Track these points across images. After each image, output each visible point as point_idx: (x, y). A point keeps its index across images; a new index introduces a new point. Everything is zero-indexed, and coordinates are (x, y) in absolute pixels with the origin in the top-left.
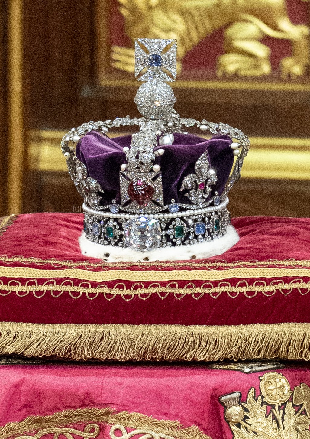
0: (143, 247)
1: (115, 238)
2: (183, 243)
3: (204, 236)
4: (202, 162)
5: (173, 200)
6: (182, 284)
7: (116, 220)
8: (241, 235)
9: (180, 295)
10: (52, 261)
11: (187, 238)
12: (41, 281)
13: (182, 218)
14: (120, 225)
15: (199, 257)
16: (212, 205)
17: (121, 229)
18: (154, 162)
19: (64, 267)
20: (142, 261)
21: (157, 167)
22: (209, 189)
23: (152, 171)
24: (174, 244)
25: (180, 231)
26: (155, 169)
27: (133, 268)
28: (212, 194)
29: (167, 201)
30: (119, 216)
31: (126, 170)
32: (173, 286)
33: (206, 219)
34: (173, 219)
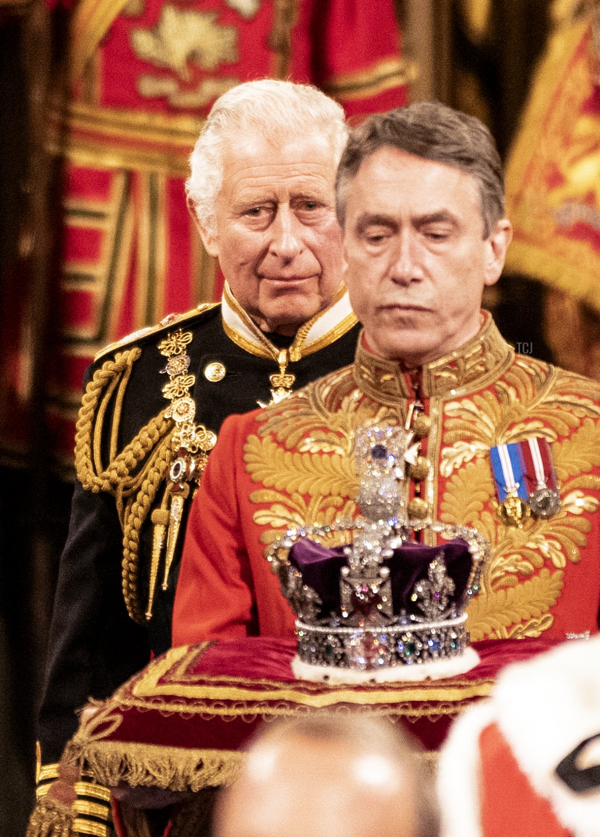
0: (369, 667)
1: (336, 656)
2: (415, 661)
3: (440, 654)
4: (437, 568)
5: (403, 612)
6: (416, 704)
7: (336, 635)
8: (482, 657)
9: (414, 717)
10: (263, 682)
11: (421, 656)
12: (251, 703)
13: (414, 633)
14: (341, 641)
15: (435, 677)
16: (449, 618)
17: (343, 646)
18: (381, 565)
19: (276, 689)
20: (368, 683)
21: (385, 571)
22: (445, 601)
23: (379, 576)
24: (405, 663)
25: (412, 648)
26: (384, 575)
27: (359, 688)
28: (448, 606)
29: (396, 612)
30: (340, 631)
31: (349, 575)
32: (406, 707)
33: (443, 635)
34: (404, 634)
